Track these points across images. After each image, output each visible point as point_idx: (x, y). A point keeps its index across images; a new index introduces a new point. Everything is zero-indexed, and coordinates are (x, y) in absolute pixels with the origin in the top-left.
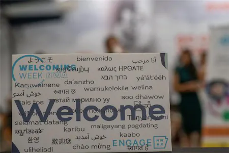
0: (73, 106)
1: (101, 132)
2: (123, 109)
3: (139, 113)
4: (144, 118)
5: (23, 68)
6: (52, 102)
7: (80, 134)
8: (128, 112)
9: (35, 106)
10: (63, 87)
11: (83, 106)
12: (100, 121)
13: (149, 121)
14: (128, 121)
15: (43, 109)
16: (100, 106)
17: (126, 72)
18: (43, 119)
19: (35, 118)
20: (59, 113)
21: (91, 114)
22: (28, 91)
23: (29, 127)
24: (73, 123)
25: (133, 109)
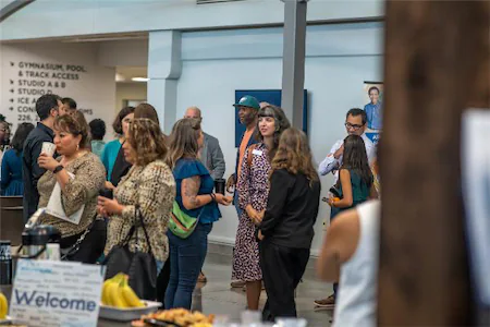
0: (45, 296)
1: (57, 315)
2: (72, 301)
3: (81, 305)
4: (83, 309)
5: (23, 269)
6: (35, 292)
7: (46, 315)
8: (75, 304)
9: (25, 295)
10: (42, 283)
11: (51, 297)
12: (59, 308)
13: (86, 312)
14: (74, 310)
15: (29, 296)
16: (60, 298)
17: (79, 278)
18: (28, 302)
19: (24, 302)
20: (37, 300)
21: (54, 303)
22: (23, 284)
23: (20, 307)
24: (44, 308)
25: (78, 302)
